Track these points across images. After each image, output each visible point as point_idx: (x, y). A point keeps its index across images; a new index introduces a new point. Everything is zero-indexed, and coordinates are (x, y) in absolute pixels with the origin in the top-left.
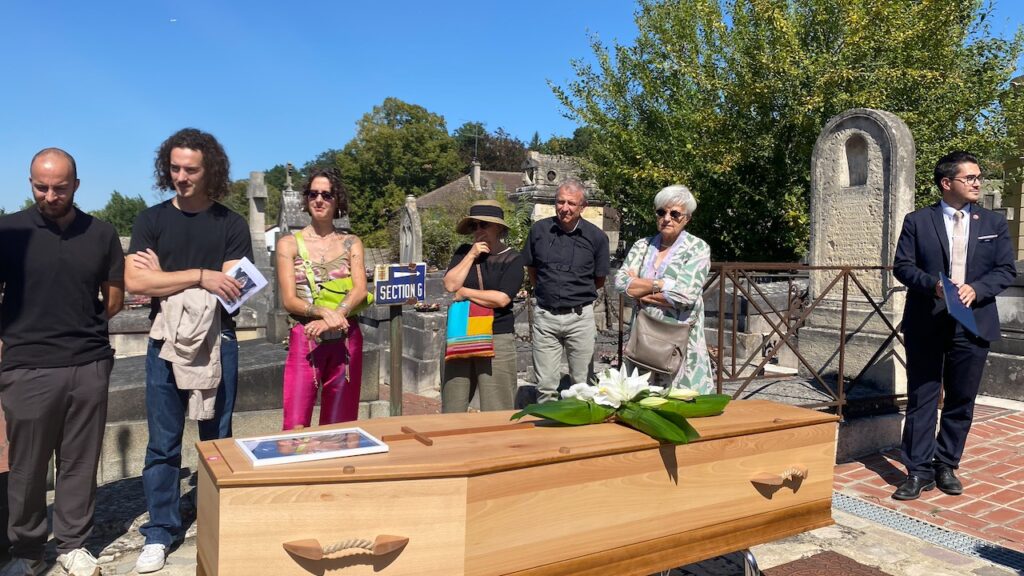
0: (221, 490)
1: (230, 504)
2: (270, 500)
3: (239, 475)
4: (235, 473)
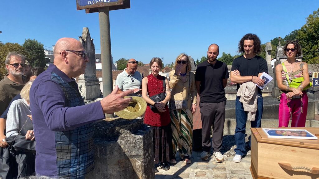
0: (259, 143)
1: (261, 147)
2: (273, 148)
3: (264, 139)
4: (263, 139)
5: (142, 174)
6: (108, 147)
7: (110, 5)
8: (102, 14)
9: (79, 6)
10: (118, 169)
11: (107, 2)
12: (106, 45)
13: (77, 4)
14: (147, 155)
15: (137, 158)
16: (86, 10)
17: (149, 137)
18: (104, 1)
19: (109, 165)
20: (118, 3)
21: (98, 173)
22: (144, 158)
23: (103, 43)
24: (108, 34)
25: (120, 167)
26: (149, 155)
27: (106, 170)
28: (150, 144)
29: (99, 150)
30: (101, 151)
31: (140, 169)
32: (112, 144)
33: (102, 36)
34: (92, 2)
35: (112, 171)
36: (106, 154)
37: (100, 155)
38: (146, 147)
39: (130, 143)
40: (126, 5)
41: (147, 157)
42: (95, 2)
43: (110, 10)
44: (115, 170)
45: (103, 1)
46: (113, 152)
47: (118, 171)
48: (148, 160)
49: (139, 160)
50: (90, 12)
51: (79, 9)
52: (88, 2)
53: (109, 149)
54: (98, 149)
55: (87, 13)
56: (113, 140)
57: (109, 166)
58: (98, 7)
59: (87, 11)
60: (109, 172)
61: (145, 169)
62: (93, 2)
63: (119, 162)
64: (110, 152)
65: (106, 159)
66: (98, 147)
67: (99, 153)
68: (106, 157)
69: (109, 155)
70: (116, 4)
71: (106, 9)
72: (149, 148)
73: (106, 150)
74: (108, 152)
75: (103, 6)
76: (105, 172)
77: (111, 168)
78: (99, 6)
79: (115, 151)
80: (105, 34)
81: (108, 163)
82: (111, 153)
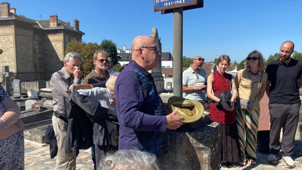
5: (209, 166)
6: (178, 137)
7: (185, 5)
8: (177, 14)
9: (156, 8)
10: (186, 159)
11: (182, 3)
12: (179, 42)
13: (155, 6)
14: (214, 149)
15: (204, 151)
16: (162, 11)
17: (216, 133)
18: (179, 2)
19: (178, 153)
20: (192, 3)
21: (167, 160)
22: (211, 152)
23: (176, 41)
24: (181, 32)
25: (187, 157)
26: (215, 150)
27: (175, 158)
28: (217, 139)
29: (169, 139)
30: (171, 140)
31: (207, 161)
32: (181, 134)
33: (176, 35)
34: (168, 4)
35: (181, 160)
36: (175, 144)
37: (170, 143)
38: (213, 141)
39: (198, 136)
40: (200, 4)
41: (214, 151)
42: (171, 3)
43: (184, 10)
44: (183, 159)
45: (178, 2)
46: (182, 142)
47: (186, 160)
48: (214, 154)
49: (206, 153)
50: (165, 13)
51: (156, 11)
52: (165, 4)
53: (178, 139)
54: (169, 137)
55: (162, 14)
56: (182, 131)
57: (178, 155)
58: (173, 8)
59: (162, 13)
60: (177, 160)
61: (211, 163)
62: (169, 3)
63: (187, 152)
64: (179, 141)
65: (175, 148)
66: (168, 136)
67: (169, 142)
68: (175, 146)
69: (178, 145)
70: (190, 4)
71: (180, 10)
72: (216, 143)
73: (175, 139)
74: (178, 142)
75: (178, 7)
76: (174, 160)
77: (180, 157)
78: (175, 7)
79: (184, 141)
80: (179, 33)
81: (177, 152)
82: (180, 143)
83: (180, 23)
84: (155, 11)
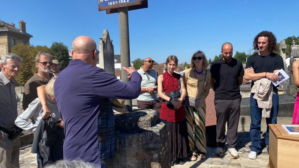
4: (282, 135)
5: (159, 166)
6: (127, 139)
7: (129, 5)
8: (122, 14)
9: (101, 7)
10: (136, 161)
11: (126, 2)
12: (125, 43)
13: (99, 5)
15: (154, 151)
16: (107, 11)
17: (165, 131)
18: (124, 2)
19: (127, 156)
20: (136, 3)
21: (117, 164)
22: (161, 151)
23: (123, 41)
24: (127, 32)
25: (138, 160)
26: (165, 149)
27: (125, 162)
28: (166, 138)
29: (118, 142)
30: (120, 143)
32: (130, 137)
33: (122, 35)
34: (112, 3)
35: (131, 163)
36: (125, 147)
37: (119, 146)
38: (162, 140)
39: (147, 136)
40: (144, 5)
41: (164, 151)
42: (115, 3)
43: (129, 10)
44: (134, 161)
45: (122, 1)
46: (131, 144)
47: (136, 163)
48: (164, 153)
49: (156, 153)
50: (110, 13)
52: (109, 3)
53: (127, 141)
54: (118, 141)
55: (107, 13)
56: (132, 133)
57: (128, 158)
58: (118, 7)
59: (107, 12)
60: (127, 163)
62: (114, 3)
63: (137, 154)
64: (129, 144)
65: (125, 151)
66: (117, 139)
67: (118, 145)
68: (124, 149)
69: (128, 147)
71: (126, 9)
72: (165, 142)
73: (125, 142)
74: (127, 145)
75: (123, 6)
76: (124, 164)
77: (129, 160)
78: (119, 7)
79: (133, 143)
80: (125, 33)
81: (127, 155)
83: (126, 23)
84: (100, 10)
